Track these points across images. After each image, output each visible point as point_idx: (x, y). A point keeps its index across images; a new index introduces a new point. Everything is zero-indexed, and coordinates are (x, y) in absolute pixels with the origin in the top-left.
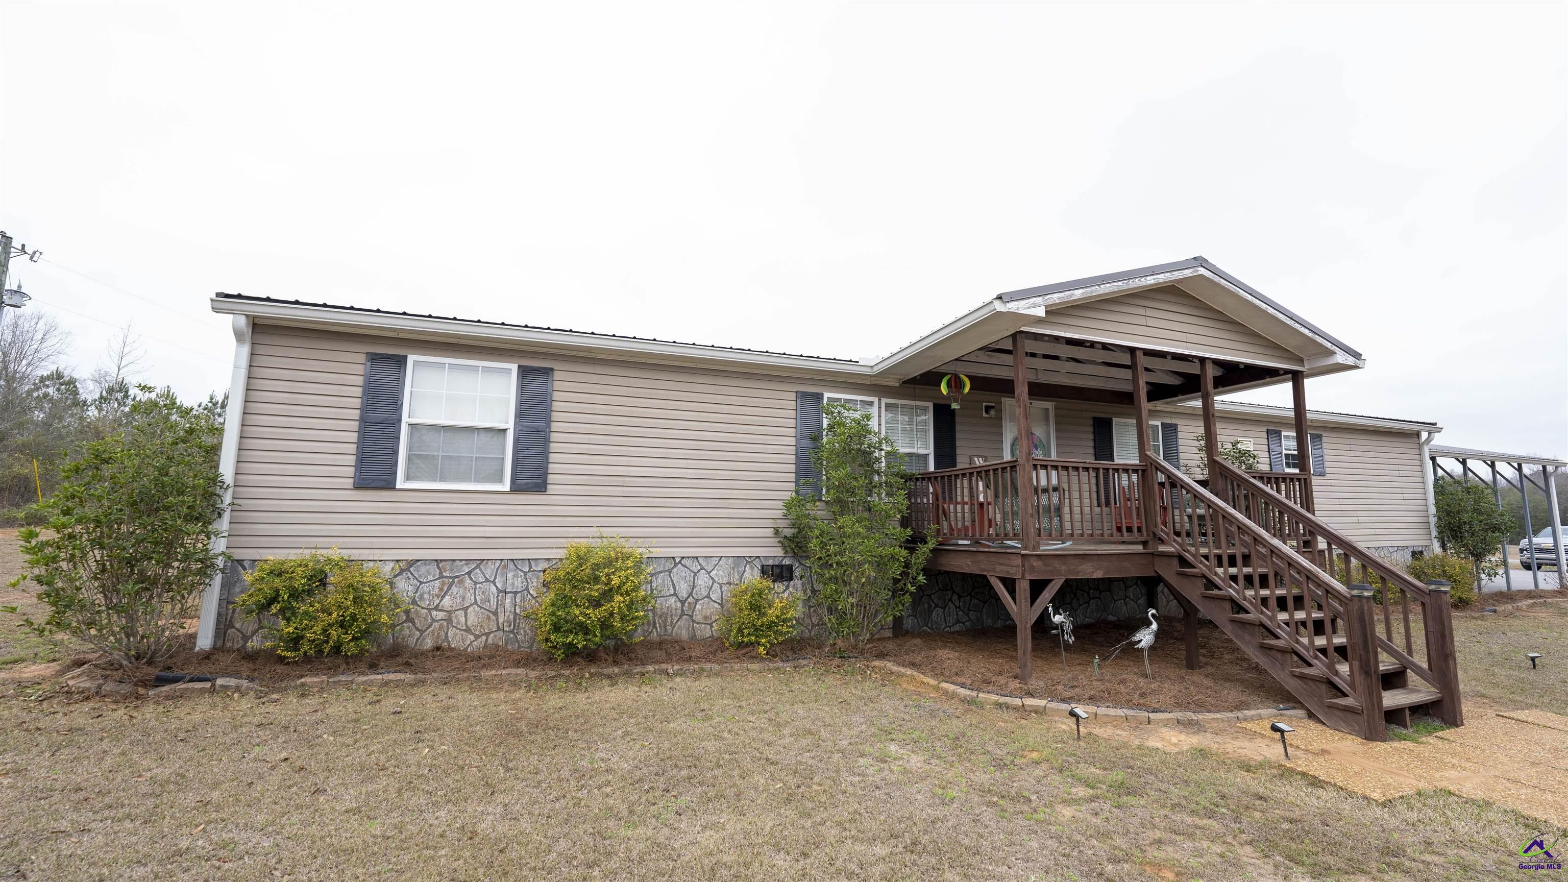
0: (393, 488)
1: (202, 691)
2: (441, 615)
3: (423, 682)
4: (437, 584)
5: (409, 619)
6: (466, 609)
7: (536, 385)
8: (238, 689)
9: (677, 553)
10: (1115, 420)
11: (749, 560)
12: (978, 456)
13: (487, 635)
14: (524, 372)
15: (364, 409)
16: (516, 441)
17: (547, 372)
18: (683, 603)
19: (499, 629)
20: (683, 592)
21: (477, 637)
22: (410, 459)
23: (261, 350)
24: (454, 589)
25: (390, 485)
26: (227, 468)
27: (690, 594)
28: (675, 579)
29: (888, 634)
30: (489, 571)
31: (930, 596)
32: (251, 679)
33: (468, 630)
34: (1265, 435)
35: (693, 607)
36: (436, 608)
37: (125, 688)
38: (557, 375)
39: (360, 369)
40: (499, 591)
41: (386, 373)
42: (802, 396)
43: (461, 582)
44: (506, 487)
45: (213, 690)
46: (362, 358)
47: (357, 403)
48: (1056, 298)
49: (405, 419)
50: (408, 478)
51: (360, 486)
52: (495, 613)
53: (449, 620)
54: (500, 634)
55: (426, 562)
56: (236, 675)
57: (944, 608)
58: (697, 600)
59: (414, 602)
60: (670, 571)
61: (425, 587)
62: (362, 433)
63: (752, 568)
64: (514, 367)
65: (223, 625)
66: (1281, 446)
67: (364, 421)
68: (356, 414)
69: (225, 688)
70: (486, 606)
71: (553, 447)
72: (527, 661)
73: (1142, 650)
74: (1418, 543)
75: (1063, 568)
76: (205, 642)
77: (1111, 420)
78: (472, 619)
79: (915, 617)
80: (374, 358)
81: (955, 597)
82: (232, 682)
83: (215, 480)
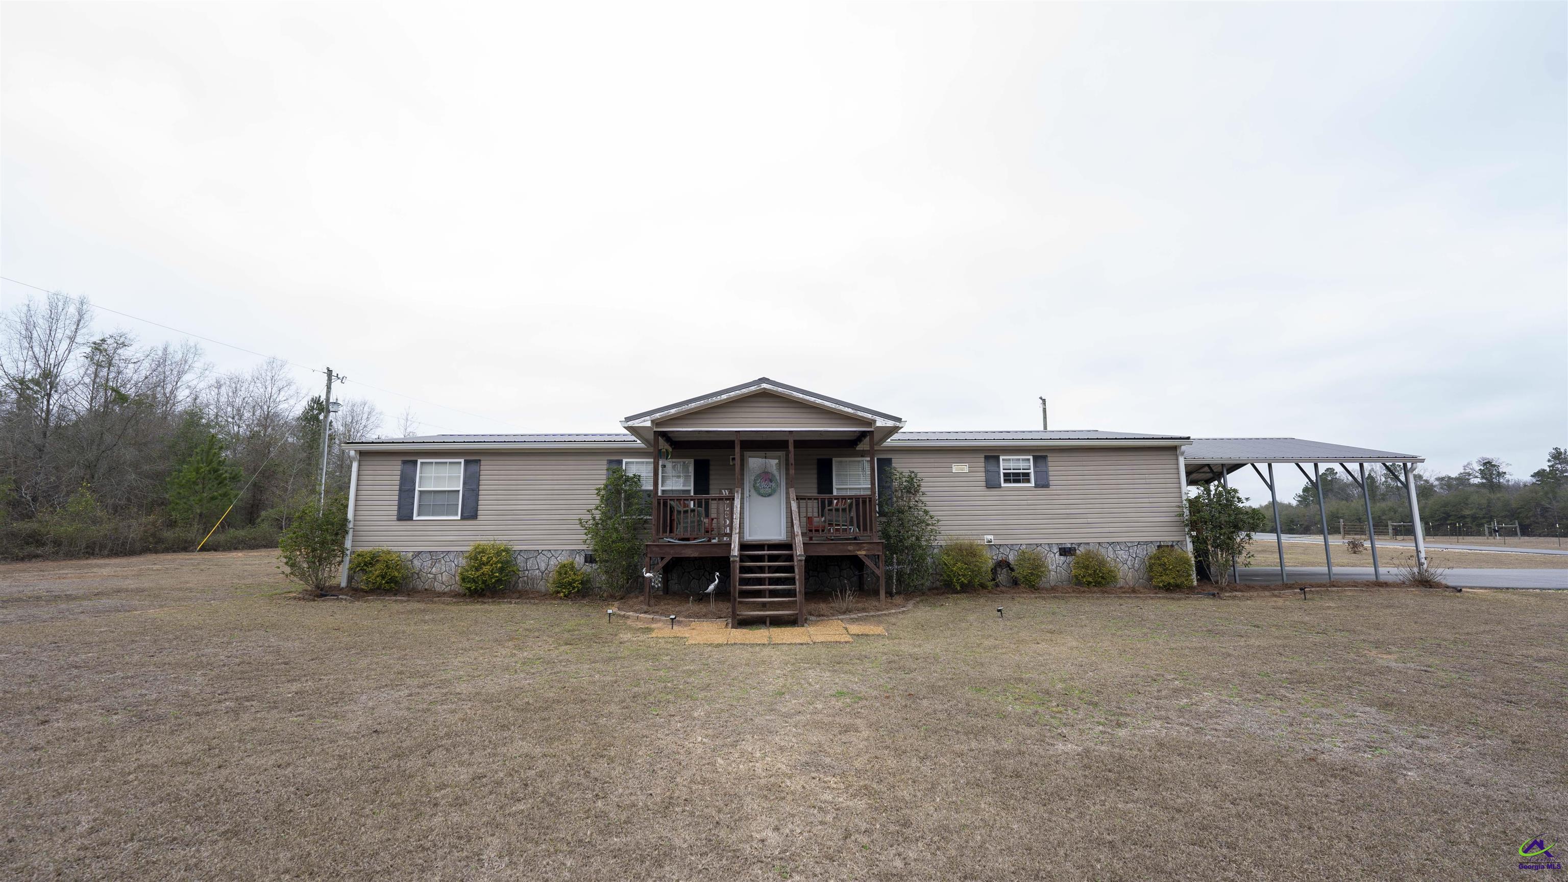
0: (412, 520)
1: (334, 599)
2: (431, 576)
3: (408, 601)
4: (430, 562)
5: (419, 578)
6: (442, 574)
7: (473, 468)
8: (345, 599)
9: (540, 548)
10: (834, 460)
11: (579, 552)
12: (725, 489)
13: (451, 586)
14: (467, 462)
15: (401, 485)
16: (463, 495)
17: (478, 462)
18: (542, 573)
19: (456, 583)
20: (543, 568)
21: (447, 586)
22: (420, 506)
23: (363, 463)
24: (437, 565)
25: (410, 518)
26: (350, 515)
27: (546, 569)
28: (539, 561)
29: (661, 593)
30: (452, 556)
31: (689, 572)
32: (351, 596)
33: (443, 583)
34: (983, 460)
35: (548, 575)
36: (430, 573)
37: (311, 597)
38: (482, 463)
39: (399, 468)
40: (456, 566)
41: (409, 467)
42: (610, 462)
43: (440, 561)
44: (459, 518)
45: (338, 599)
46: (400, 463)
47: (398, 483)
48: (658, 415)
49: (417, 489)
50: (419, 515)
51: (399, 519)
52: (454, 576)
53: (435, 578)
54: (456, 586)
55: (425, 552)
56: (347, 595)
57: (699, 580)
58: (550, 572)
59: (421, 570)
60: (536, 557)
61: (425, 564)
62: (400, 496)
63: (580, 556)
64: (462, 461)
65: (350, 579)
66: (999, 467)
67: (400, 490)
68: (397, 488)
69: (342, 599)
70: (450, 572)
71: (481, 497)
72: (456, 595)
73: (709, 594)
74: (1167, 538)
75: (672, 552)
76: (344, 584)
77: (831, 460)
78: (444, 579)
79: (680, 584)
80: (404, 462)
81: (707, 573)
82: (344, 597)
83: (346, 520)
